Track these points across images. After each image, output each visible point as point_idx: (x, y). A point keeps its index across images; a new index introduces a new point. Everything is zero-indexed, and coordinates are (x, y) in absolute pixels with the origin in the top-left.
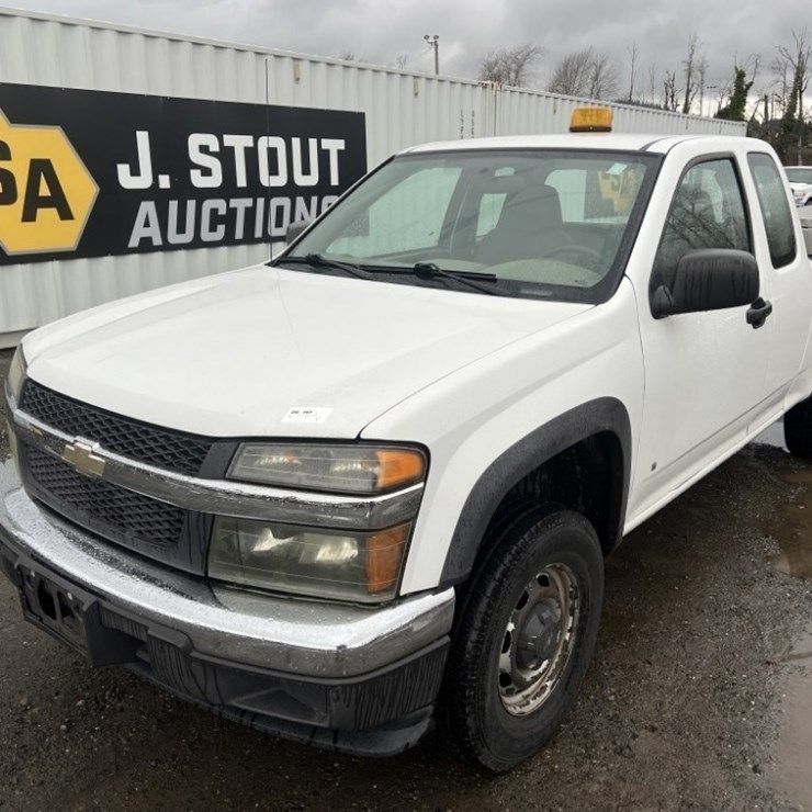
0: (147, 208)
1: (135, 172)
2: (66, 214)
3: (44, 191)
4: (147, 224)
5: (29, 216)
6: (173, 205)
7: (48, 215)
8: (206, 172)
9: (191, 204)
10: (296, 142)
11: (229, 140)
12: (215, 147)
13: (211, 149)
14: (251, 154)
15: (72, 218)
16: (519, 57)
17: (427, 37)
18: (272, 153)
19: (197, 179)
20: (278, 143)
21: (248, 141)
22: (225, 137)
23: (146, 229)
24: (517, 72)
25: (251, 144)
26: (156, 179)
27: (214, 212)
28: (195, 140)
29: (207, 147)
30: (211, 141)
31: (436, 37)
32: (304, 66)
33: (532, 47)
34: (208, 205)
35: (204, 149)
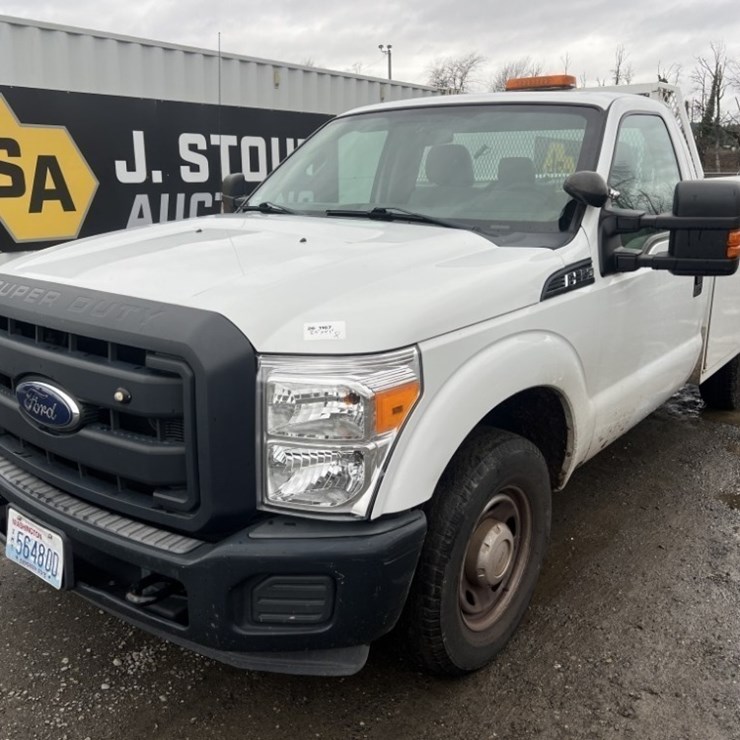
0: (142, 201)
1: (131, 167)
2: (69, 206)
3: (50, 184)
4: (141, 215)
5: (36, 207)
6: (165, 198)
7: (52, 206)
8: (195, 168)
9: (181, 197)
10: (275, 142)
11: (215, 139)
12: (203, 146)
13: (200, 148)
14: (235, 152)
15: (74, 209)
16: (464, 65)
17: (381, 47)
18: (254, 151)
19: (187, 175)
20: (259, 142)
21: (232, 140)
22: (212, 136)
23: (141, 219)
24: (462, 79)
25: (235, 143)
26: (149, 175)
27: (201, 204)
28: (185, 139)
29: (196, 146)
30: (200, 140)
31: (389, 47)
32: (284, 73)
33: (475, 57)
34: (196, 198)
35: (193, 148)
